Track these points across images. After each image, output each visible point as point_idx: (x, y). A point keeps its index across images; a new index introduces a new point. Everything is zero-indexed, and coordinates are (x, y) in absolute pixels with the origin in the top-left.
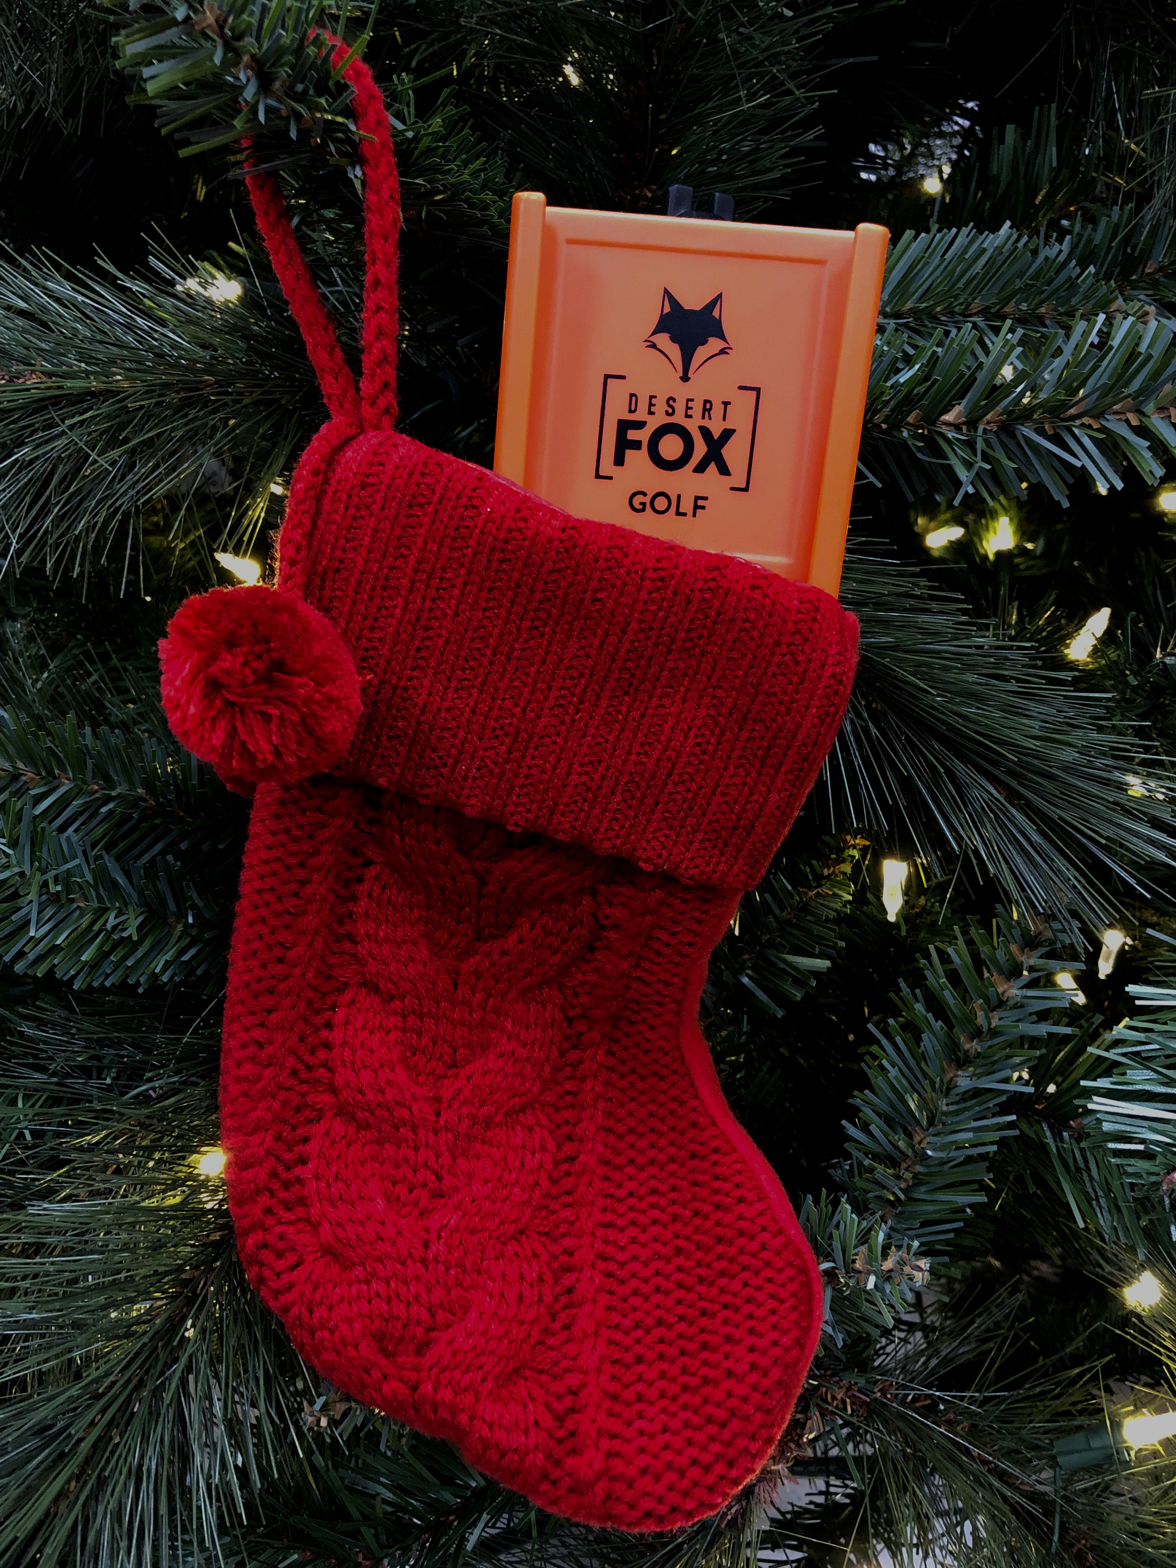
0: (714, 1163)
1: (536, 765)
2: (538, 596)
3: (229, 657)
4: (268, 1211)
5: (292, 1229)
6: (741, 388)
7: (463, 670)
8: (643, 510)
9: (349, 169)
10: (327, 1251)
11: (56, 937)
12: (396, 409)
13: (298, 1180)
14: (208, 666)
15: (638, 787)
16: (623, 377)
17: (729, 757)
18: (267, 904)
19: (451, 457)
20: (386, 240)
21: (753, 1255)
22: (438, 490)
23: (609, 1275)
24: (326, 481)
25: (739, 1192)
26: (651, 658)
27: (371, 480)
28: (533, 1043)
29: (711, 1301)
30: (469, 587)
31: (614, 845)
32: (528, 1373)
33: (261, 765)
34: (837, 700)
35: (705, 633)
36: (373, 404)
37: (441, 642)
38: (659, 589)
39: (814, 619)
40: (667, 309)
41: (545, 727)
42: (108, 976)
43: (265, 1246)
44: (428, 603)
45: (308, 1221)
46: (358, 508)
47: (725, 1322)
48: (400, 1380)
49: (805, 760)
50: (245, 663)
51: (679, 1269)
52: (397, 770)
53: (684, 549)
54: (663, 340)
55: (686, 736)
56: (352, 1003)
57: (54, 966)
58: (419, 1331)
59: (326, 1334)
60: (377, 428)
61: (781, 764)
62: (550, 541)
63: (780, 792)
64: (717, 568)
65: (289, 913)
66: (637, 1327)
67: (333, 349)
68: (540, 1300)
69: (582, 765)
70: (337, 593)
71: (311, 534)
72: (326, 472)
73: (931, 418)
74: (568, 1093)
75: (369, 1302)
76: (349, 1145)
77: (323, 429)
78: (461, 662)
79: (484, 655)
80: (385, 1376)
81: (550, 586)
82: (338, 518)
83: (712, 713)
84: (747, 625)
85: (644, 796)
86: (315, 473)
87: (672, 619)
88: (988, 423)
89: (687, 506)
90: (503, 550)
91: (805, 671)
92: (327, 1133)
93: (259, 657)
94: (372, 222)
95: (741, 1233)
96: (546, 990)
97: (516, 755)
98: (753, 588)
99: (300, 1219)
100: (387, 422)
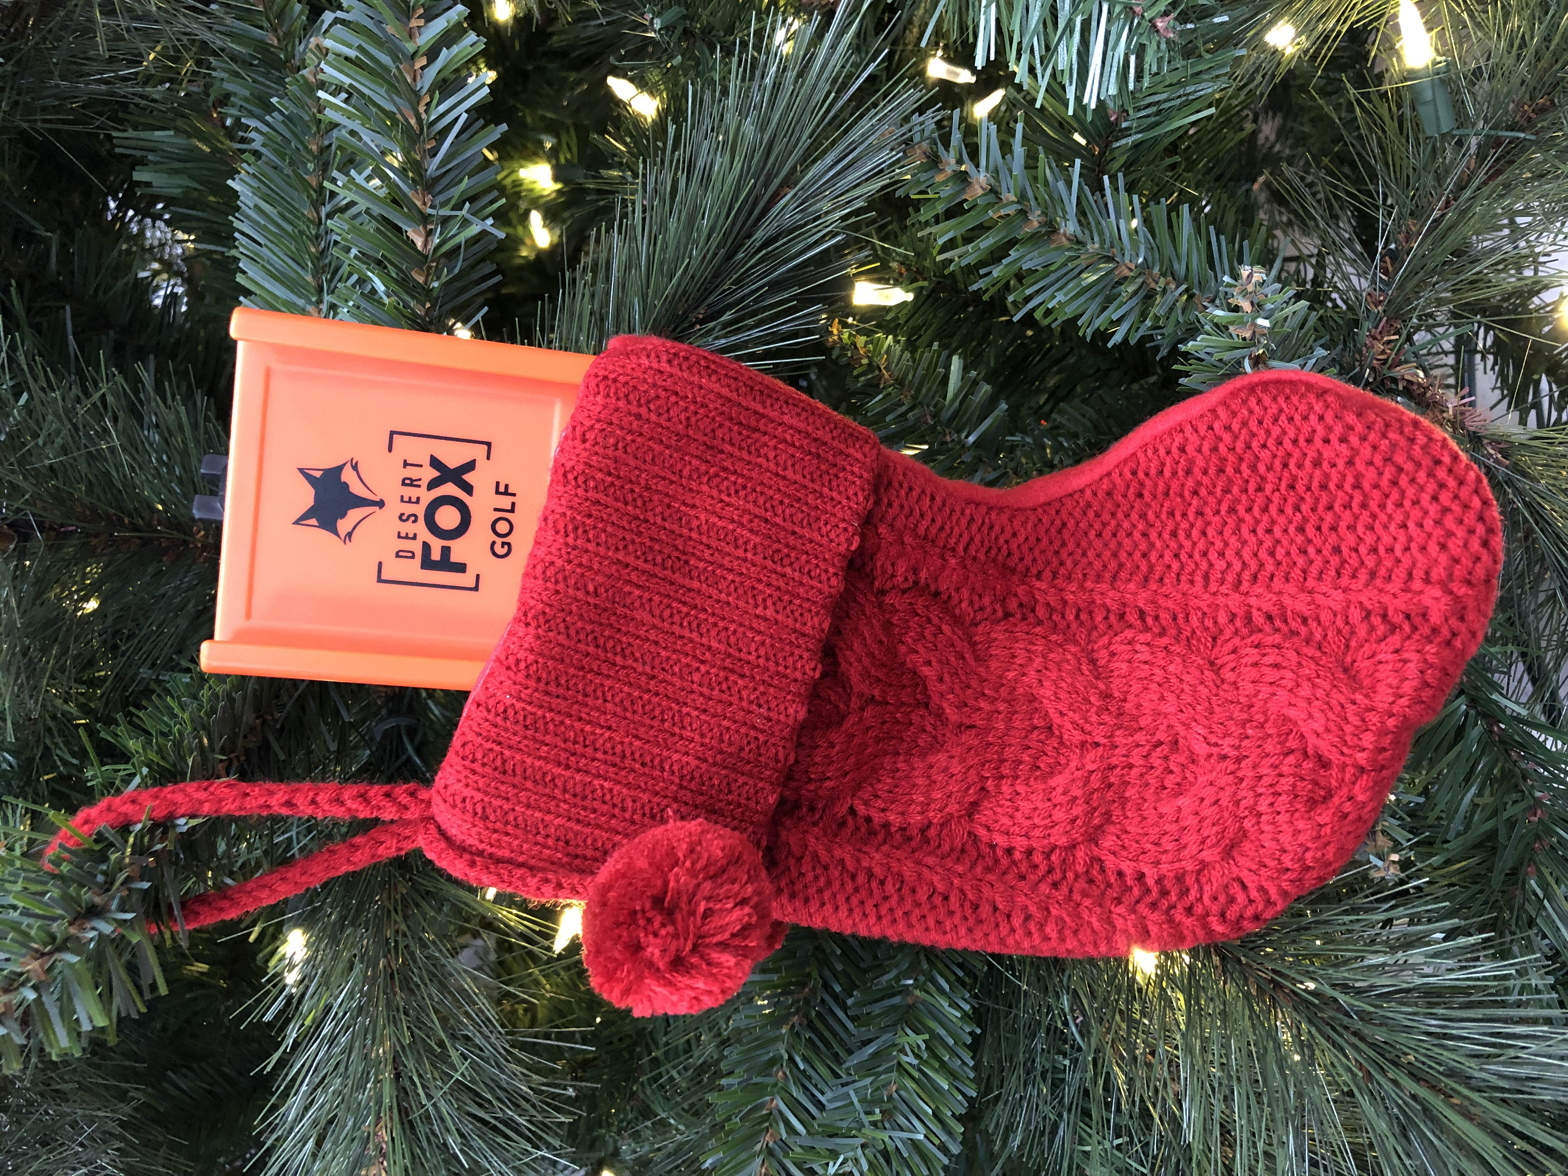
0: (1147, 475)
1: (757, 650)
2: (591, 649)
3: (650, 949)
4: (1189, 911)
5: (1207, 888)
6: (390, 449)
7: (663, 721)
8: (509, 544)
9: (179, 830)
10: (1228, 853)
11: (926, 1113)
12: (412, 785)
13: (1159, 881)
14: (658, 969)
15: (779, 551)
16: (380, 563)
17: (749, 463)
18: (891, 910)
19: (457, 733)
20: (247, 795)
21: (1236, 437)
22: (489, 745)
23: (1255, 577)
24: (481, 853)
25: (1175, 450)
26: (652, 539)
27: (479, 810)
28: (1028, 651)
29: (1280, 479)
30: (584, 716)
31: (835, 574)
32: (1349, 659)
33: (754, 919)
34: (694, 358)
35: (628, 486)
36: (406, 808)
37: (637, 743)
38: (585, 531)
39: (615, 380)
40: (313, 522)
41: (720, 641)
42: (964, 1063)
43: (1223, 915)
44: (599, 755)
45: (1199, 872)
46: (507, 823)
47: (1300, 466)
48: (1354, 783)
49: (752, 389)
50: (656, 935)
51: (1249, 510)
52: (760, 785)
53: (546, 508)
54: (344, 526)
55: (728, 505)
56: (988, 829)
57: (954, 1115)
58: (1308, 765)
59: (1309, 855)
60: (429, 803)
61: (756, 412)
62: (538, 637)
63: (783, 413)
64: (565, 475)
65: (900, 889)
66: (1305, 552)
67: (353, 846)
68: (1279, 647)
69: (756, 606)
70: (589, 841)
71: (531, 868)
72: (471, 853)
73: (421, 259)
74: (1077, 617)
75: (1279, 813)
76: (1126, 832)
77: (430, 856)
78: (656, 723)
79: (649, 702)
80: (1350, 799)
81: (582, 636)
82: (516, 842)
83: (705, 479)
84: (620, 445)
85: (787, 546)
86: (472, 864)
87: (614, 518)
88: (425, 204)
89: (505, 502)
90: (547, 683)
91: (665, 390)
92: (1114, 853)
93: (649, 920)
94: (230, 807)
95: (1215, 449)
96: (977, 638)
97: (746, 670)
98: (584, 441)
99: (1198, 881)
100: (423, 794)
